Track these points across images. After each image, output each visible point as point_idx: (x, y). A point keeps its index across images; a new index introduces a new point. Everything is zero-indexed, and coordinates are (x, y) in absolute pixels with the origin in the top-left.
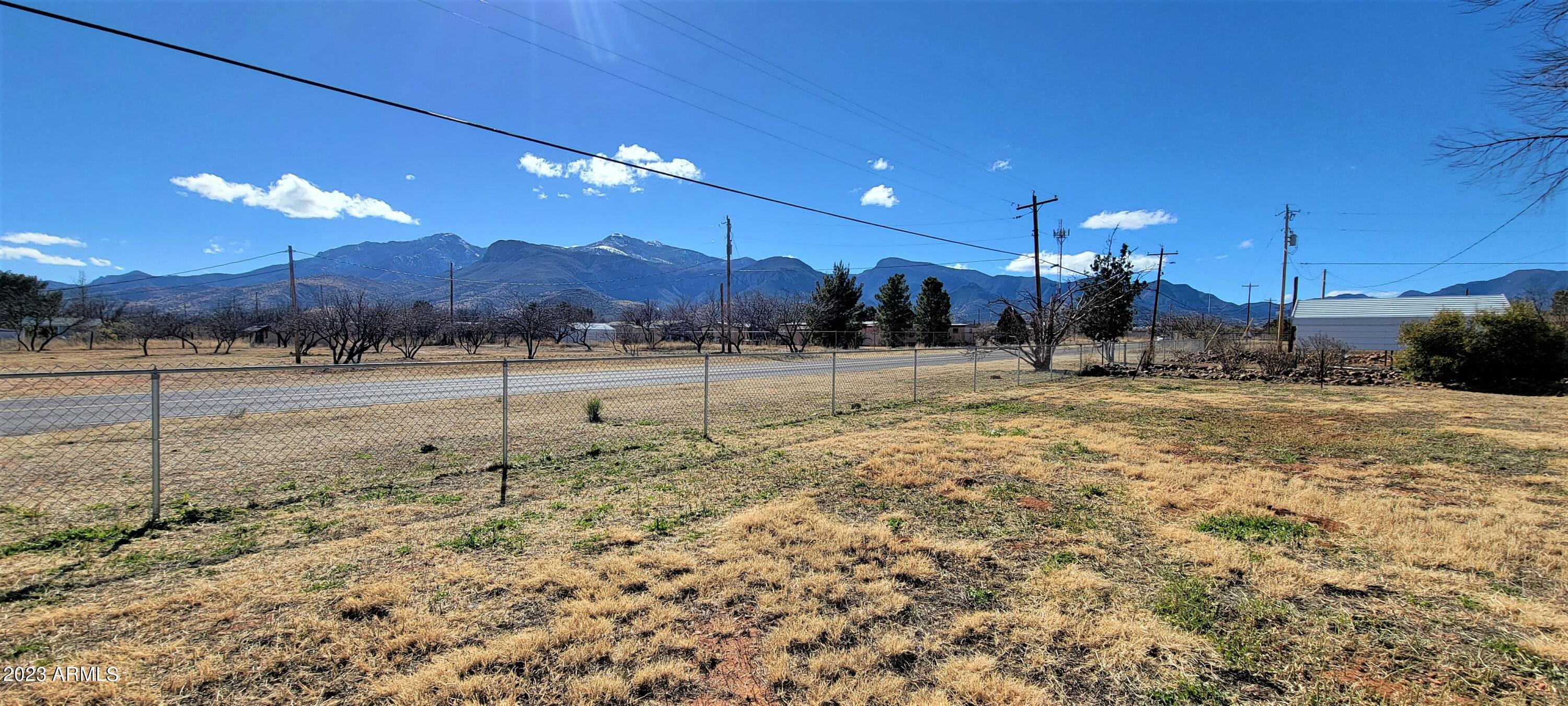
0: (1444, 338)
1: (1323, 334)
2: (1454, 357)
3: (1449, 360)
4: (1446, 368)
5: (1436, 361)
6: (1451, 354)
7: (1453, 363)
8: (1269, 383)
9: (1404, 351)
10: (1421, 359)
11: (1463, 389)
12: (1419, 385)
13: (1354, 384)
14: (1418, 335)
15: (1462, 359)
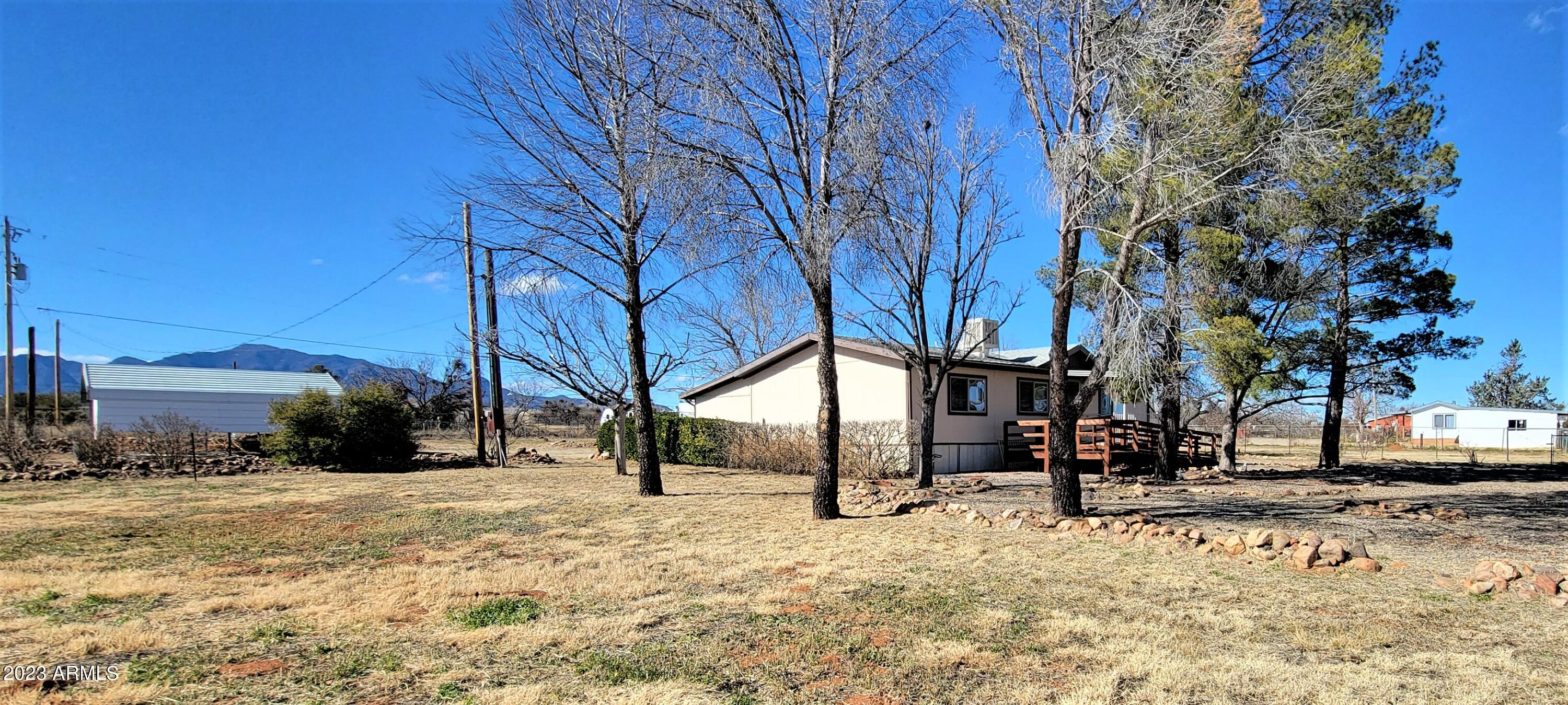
0: (319, 417)
1: (172, 411)
2: (333, 438)
3: (329, 441)
4: (326, 449)
5: (316, 443)
6: (328, 435)
7: (332, 445)
8: (104, 480)
9: (280, 433)
10: (298, 440)
11: (340, 471)
12: (297, 470)
13: (225, 474)
14: (291, 413)
15: (340, 440)
